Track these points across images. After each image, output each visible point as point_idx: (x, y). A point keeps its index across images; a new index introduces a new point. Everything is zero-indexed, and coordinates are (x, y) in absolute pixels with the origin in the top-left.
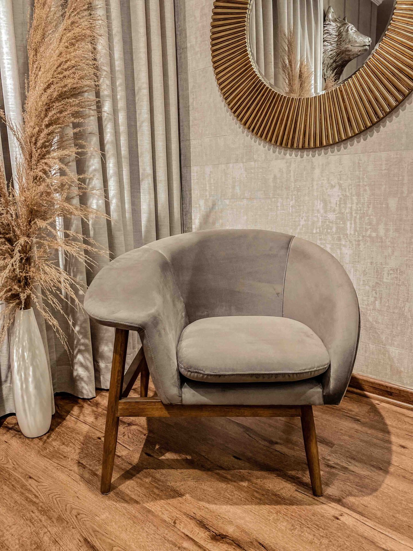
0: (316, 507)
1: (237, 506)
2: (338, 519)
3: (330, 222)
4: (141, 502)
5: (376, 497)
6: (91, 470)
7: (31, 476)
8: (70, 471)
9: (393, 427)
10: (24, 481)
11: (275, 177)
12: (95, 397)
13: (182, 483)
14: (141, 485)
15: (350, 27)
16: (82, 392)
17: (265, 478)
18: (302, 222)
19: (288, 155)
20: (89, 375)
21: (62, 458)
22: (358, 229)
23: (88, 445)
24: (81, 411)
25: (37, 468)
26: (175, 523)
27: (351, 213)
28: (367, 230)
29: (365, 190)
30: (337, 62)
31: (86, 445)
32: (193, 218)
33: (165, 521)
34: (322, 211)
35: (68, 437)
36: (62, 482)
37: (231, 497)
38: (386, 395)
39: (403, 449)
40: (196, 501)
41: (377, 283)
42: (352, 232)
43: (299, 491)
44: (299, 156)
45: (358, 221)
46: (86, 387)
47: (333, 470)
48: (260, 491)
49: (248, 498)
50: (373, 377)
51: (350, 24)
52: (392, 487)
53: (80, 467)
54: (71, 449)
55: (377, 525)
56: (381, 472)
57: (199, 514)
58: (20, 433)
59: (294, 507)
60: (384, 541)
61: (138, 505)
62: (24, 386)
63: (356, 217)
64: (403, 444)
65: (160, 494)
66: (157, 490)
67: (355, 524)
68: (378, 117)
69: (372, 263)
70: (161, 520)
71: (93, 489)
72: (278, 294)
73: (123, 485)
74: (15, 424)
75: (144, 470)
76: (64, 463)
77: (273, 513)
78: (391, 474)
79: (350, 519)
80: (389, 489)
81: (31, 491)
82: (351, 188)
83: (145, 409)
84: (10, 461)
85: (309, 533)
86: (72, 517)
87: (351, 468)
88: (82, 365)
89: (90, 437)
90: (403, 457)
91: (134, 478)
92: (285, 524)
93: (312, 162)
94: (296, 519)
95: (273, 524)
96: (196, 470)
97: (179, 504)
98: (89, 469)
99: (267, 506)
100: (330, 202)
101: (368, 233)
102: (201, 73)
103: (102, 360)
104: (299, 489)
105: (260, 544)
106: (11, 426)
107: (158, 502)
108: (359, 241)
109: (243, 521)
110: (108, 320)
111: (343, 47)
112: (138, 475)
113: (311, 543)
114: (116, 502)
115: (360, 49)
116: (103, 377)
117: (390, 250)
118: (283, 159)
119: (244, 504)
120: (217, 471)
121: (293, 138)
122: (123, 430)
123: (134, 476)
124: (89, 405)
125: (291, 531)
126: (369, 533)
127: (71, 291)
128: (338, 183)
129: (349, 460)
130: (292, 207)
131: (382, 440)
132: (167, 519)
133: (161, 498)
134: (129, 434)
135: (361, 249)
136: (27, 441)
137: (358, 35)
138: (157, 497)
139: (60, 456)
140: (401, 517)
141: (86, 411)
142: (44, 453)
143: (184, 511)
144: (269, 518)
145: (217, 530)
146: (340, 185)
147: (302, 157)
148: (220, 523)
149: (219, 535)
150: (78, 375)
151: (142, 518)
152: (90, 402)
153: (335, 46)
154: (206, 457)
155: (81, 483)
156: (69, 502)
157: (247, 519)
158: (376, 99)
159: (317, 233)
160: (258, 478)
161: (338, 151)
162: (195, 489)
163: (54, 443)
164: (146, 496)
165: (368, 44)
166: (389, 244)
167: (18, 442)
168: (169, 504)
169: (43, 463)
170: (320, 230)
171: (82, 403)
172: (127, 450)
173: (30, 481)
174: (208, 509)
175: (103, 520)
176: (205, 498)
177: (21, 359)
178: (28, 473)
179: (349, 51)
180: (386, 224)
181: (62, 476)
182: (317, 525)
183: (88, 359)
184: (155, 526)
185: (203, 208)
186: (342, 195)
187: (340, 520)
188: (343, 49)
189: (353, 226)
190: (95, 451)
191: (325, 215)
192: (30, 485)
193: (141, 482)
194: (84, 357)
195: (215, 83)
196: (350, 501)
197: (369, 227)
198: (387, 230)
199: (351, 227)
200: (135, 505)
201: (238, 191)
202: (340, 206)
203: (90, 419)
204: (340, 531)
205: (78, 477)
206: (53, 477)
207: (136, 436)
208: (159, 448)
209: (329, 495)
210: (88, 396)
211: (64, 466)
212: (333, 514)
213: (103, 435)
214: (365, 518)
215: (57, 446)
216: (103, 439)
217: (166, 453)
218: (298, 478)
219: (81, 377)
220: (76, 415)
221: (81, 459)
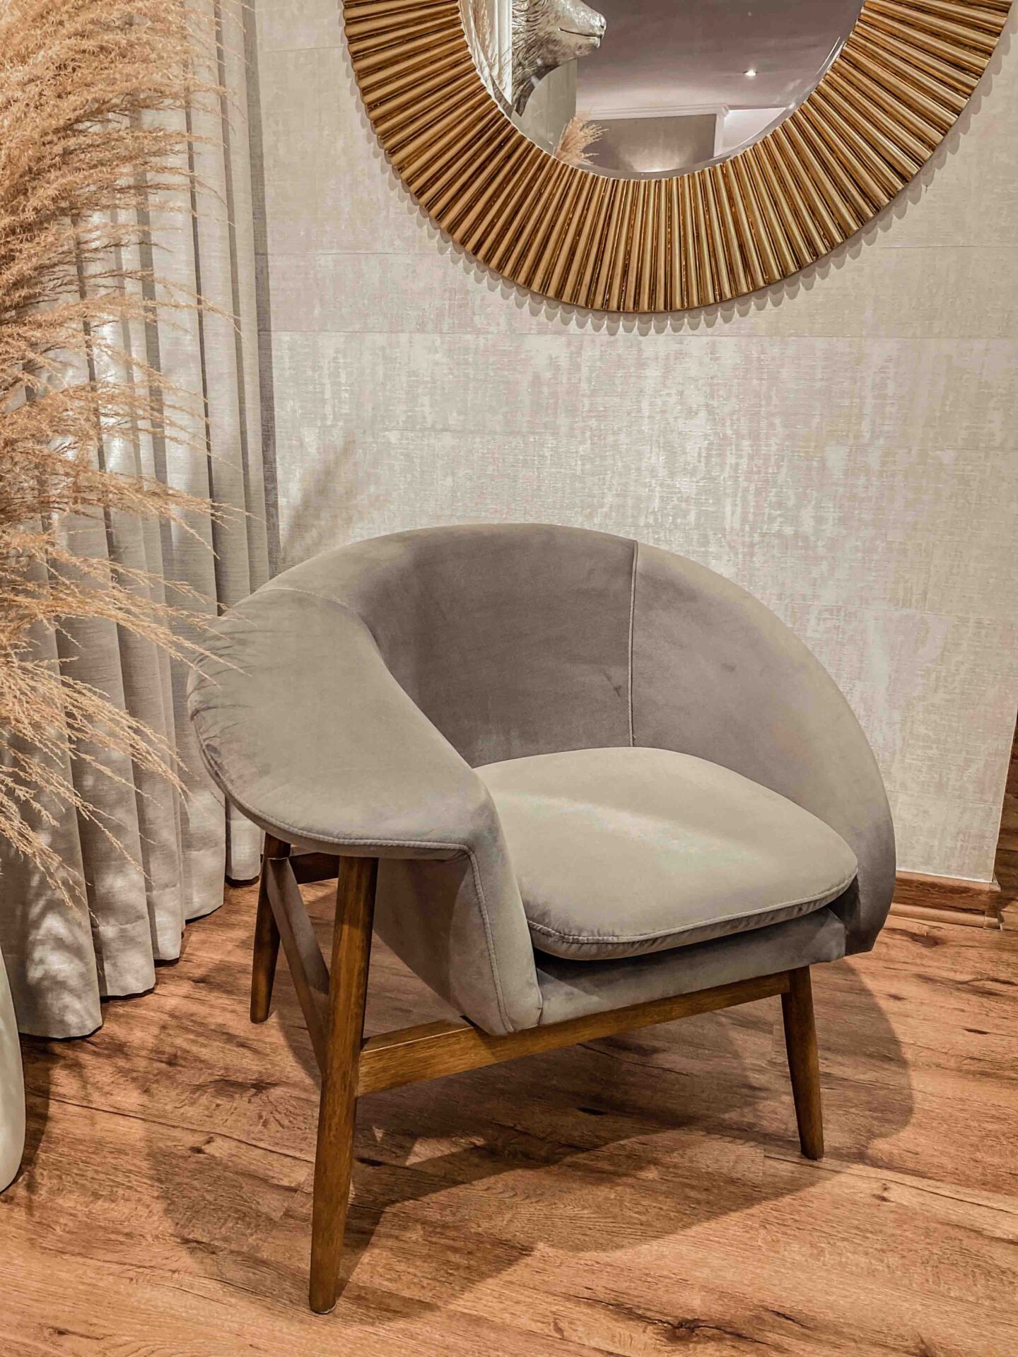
0: (828, 1184)
1: (672, 1237)
2: (884, 1199)
3: (681, 499)
4: (440, 1304)
5: (920, 1126)
6: (239, 1253)
7: (62, 1326)
8: (176, 1275)
10: (50, 1350)
11: (537, 381)
12: (100, 1028)
13: (508, 1216)
14: (406, 1254)
16: (62, 1022)
17: (685, 1146)
19: (573, 323)
21: (122, 1243)
22: (751, 517)
23: (177, 1179)
25: (64, 1297)
26: (559, 1330)
27: (736, 478)
28: (772, 519)
29: (772, 425)
30: (528, 66)
31: (169, 1180)
33: (531, 1334)
34: (662, 473)
35: (97, 1172)
36: (173, 1316)
37: (643, 1218)
39: (898, 1003)
40: (571, 1254)
42: (737, 526)
43: (773, 1156)
45: (751, 498)
46: (77, 1005)
48: (694, 1182)
49: (681, 1208)
52: (932, 1095)
53: (200, 1254)
54: (132, 1205)
55: (960, 1188)
57: (601, 1285)
60: (992, 1222)
61: (438, 1313)
63: (746, 490)
64: (893, 991)
65: (473, 1263)
66: (457, 1256)
67: (921, 1200)
68: (815, 254)
70: (520, 1334)
71: (279, 1306)
72: (617, 689)
73: (357, 1270)
75: (388, 1209)
76: (138, 1254)
77: (757, 1229)
78: (914, 1066)
79: (907, 1191)
80: (931, 1101)
82: (738, 420)
85: (855, 1253)
88: (59, 943)
89: (167, 1155)
90: (910, 1020)
91: (374, 1239)
92: (795, 1247)
93: (640, 350)
94: (809, 1227)
95: (772, 1254)
96: (520, 1171)
97: (537, 1276)
98: (232, 1252)
99: (735, 1216)
100: (684, 452)
101: (776, 526)
104: (770, 1151)
105: (778, 1314)
107: (480, 1286)
109: (706, 1271)
111: (541, 29)
112: (380, 1229)
113: (872, 1273)
114: (373, 1324)
115: (582, 41)
116: (114, 965)
117: (824, 566)
118: (562, 333)
120: (568, 1159)
121: (595, 280)
122: (251, 1107)
123: (371, 1233)
124: (95, 1053)
125: (819, 1260)
126: (958, 1213)
128: (707, 405)
130: (583, 458)
131: (851, 990)
132: (536, 1327)
133: (483, 1276)
134: (278, 1116)
135: (757, 565)
137: (576, 5)
138: (473, 1276)
139: (113, 1237)
140: (989, 1159)
141: (98, 1078)
142: (49, 1241)
143: (559, 1290)
144: (755, 1243)
145: (666, 1315)
146: (710, 410)
147: (612, 332)
148: (660, 1293)
149: (681, 1325)
150: (46, 976)
151: (468, 1345)
152: (92, 1044)
153: (524, 23)
154: (519, 1128)
155: (233, 1300)
157: (716, 1263)
160: (673, 1151)
161: (709, 325)
162: (549, 1223)
163: (68, 1202)
164: (440, 1281)
165: (598, 33)
166: (821, 551)
168: (512, 1283)
171: (70, 1053)
173: (68, 1342)
174: (612, 1266)
176: (587, 1239)
178: (43, 1321)
179: (555, 42)
180: (818, 507)
181: (161, 1298)
182: (857, 1228)
183: (79, 925)
185: (313, 451)
186: (715, 434)
187: (889, 1201)
188: (541, 34)
189: (739, 510)
190: (208, 1191)
191: (669, 482)
193: (401, 1244)
194: (67, 920)
195: (354, 101)
196: (880, 1150)
197: (779, 512)
198: (819, 520)
199: (733, 513)
200: (428, 1315)
201: (427, 410)
202: (708, 464)
203: (130, 1098)
204: (905, 1227)
205: (213, 1285)
206: (134, 1310)
207: (301, 1118)
208: (386, 1134)
209: (836, 1149)
210: (83, 1027)
211: (148, 1265)
212: (868, 1191)
213: (203, 1138)
214: (931, 1182)
215: (79, 1207)
216: (208, 1149)
217: (413, 1144)
218: (751, 1126)
219: (60, 978)
220: (74, 1097)
221: (184, 1227)
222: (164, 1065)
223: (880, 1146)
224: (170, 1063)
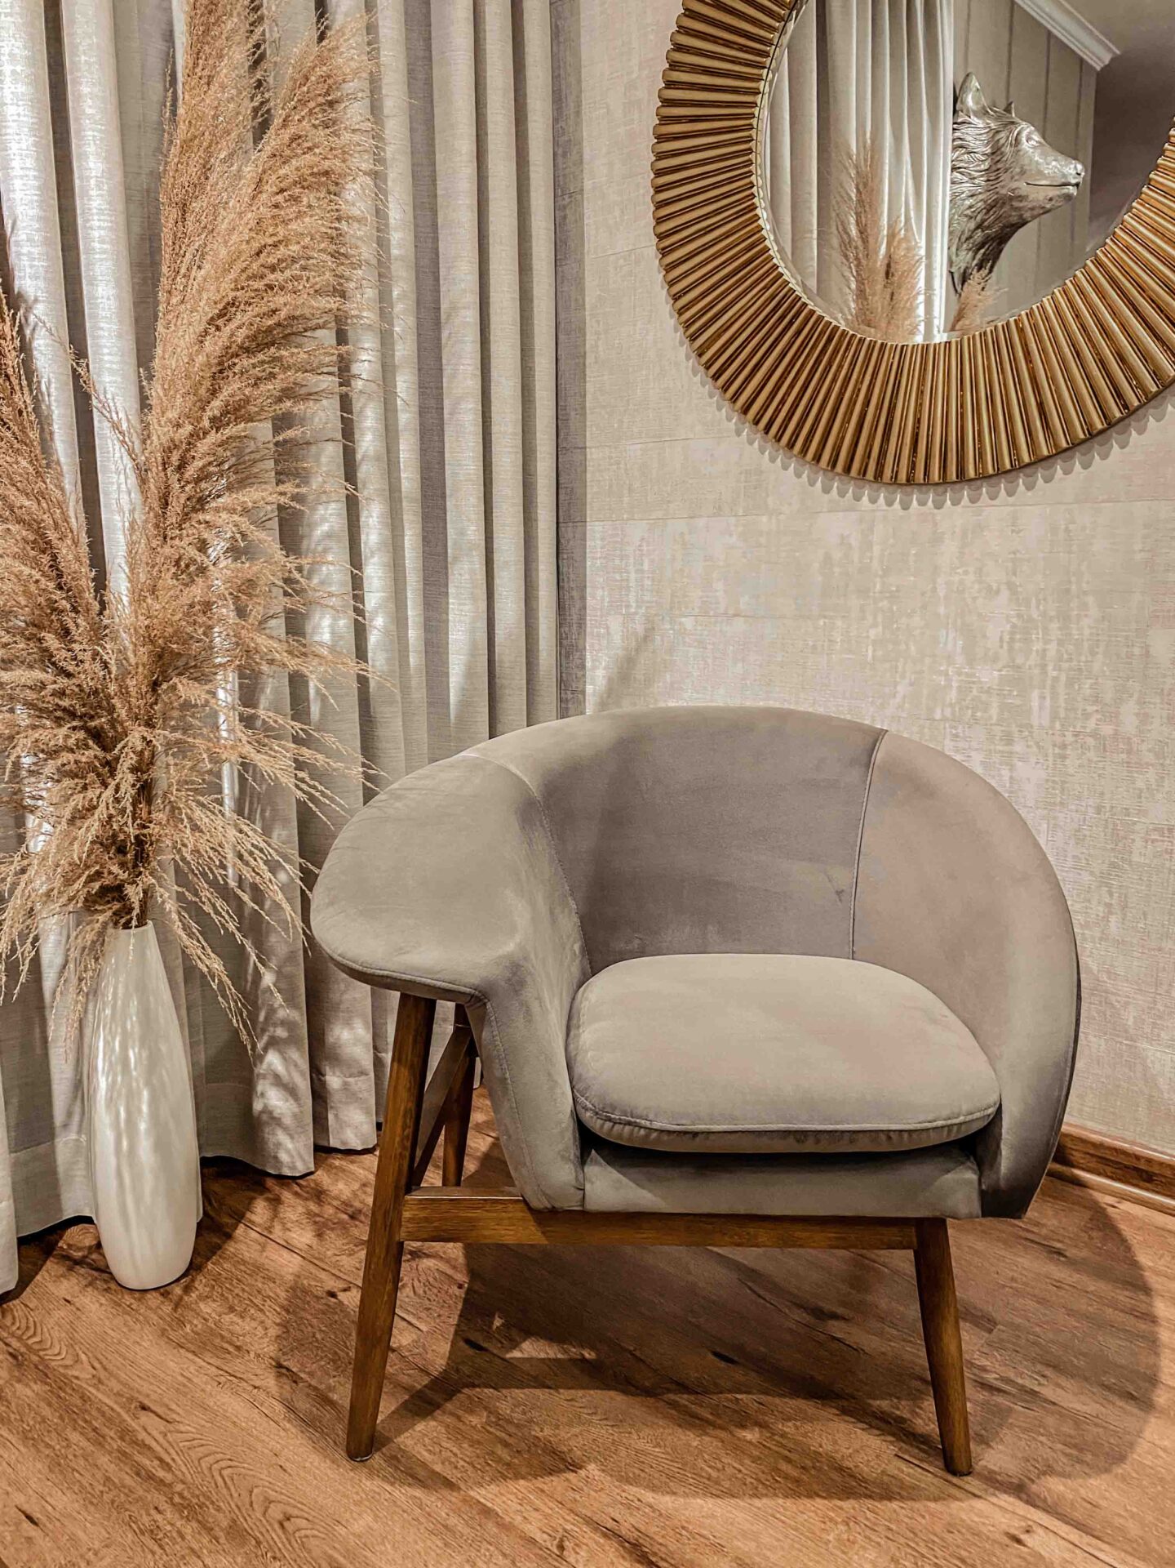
0: (955, 1505)
1: (733, 1501)
2: (1019, 1541)
3: (981, 690)
4: (462, 1486)
5: (1124, 1479)
6: (315, 1389)
7: (146, 1402)
8: (255, 1391)
9: (1157, 1273)
10: (128, 1419)
11: (828, 559)
12: (312, 1173)
13: (576, 1430)
14: (457, 1434)
15: (1024, 134)
16: (276, 1158)
17: (808, 1419)
18: (901, 689)
19: (865, 499)
20: (296, 1110)
21: (229, 1353)
22: (1062, 715)
23: (303, 1314)
24: (275, 1215)
25: (162, 1381)
26: (561, 1547)
27: (1043, 667)
28: (1087, 716)
29: (1084, 606)
30: (988, 227)
31: (294, 1313)
32: (588, 664)
33: (533, 1541)
34: (960, 659)
35: (243, 1290)
36: (234, 1423)
37: (714, 1474)
38: (1135, 1182)
40: (617, 1483)
41: (1113, 865)
42: (1046, 722)
43: (907, 1457)
44: (897, 505)
45: (1061, 689)
46: (290, 1146)
47: (999, 1399)
48: (796, 1457)
49: (762, 1477)
50: (1098, 1127)
51: (1024, 124)
52: (1164, 1450)
53: (284, 1380)
54: (254, 1324)
56: (1131, 1408)
57: (629, 1523)
58: (105, 1276)
59: (895, 1505)
61: (455, 1494)
62: (125, 1144)
63: (1056, 679)
65: (516, 1461)
66: (505, 1450)
67: (1067, 1556)
68: (1126, 406)
69: (1099, 809)
70: (521, 1537)
71: (322, 1444)
72: (839, 893)
73: (407, 1434)
74: (90, 1248)
75: (466, 1391)
76: (237, 1366)
77: (836, 1523)
78: (1161, 1412)
79: (1053, 1541)
80: (1157, 1457)
81: (149, 1448)
82: (1045, 599)
83: (479, 1220)
84: (83, 1357)
86: (271, 1525)
87: (1048, 1391)
88: (278, 1081)
89: (305, 1291)
91: (437, 1412)
92: (871, 1554)
93: (935, 524)
94: (902, 1540)
95: (838, 1553)
96: (612, 1393)
97: (571, 1494)
98: (310, 1385)
99: (819, 1503)
100: (984, 636)
101: (1091, 725)
102: (621, 262)
103: (332, 1067)
104: (906, 1452)
106: (78, 1255)
107: (510, 1485)
108: (1064, 746)
109: (753, 1545)
110: (386, 973)
111: (1003, 187)
112: (449, 1406)
114: (392, 1484)
115: (1053, 192)
116: (336, 1116)
117: (1151, 775)
118: (854, 510)
119: (755, 1496)
120: (672, 1396)
121: (883, 453)
123: (438, 1406)
124: (296, 1194)
127: (270, 881)
128: (1008, 583)
129: (1039, 1367)
130: (874, 642)
131: (1131, 1312)
132: (540, 1537)
133: (518, 1476)
134: (416, 1283)
135: (1071, 770)
136: (128, 1299)
137: (1044, 155)
138: (509, 1472)
139: (226, 1345)
141: (288, 1215)
142: (176, 1334)
143: (584, 1511)
144: (824, 1536)
146: (1013, 590)
147: (905, 506)
148: (687, 1548)
150: (266, 1110)
151: (466, 1531)
152: (300, 1186)
153: (983, 183)
154: (638, 1353)
155: (288, 1426)
156: (260, 1483)
157: (766, 1539)
158: (1121, 358)
159: (944, 719)
160: (789, 1420)
161: (1010, 494)
162: (613, 1449)
163: (206, 1308)
164: (474, 1467)
165: (1074, 181)
166: (1149, 757)
167: (103, 1301)
168: (543, 1491)
169: (176, 1364)
170: (953, 713)
171: (277, 1189)
172: (412, 1329)
173: (146, 1418)
174: (651, 1507)
175: (359, 1536)
176: (643, 1475)
177: (119, 1068)
178: (136, 1395)
179: (1021, 198)
180: (1141, 702)
181: (233, 1405)
182: (963, 1561)
183: (296, 1065)
184: (505, 1555)
185: (617, 638)
186: (1019, 616)
187: (1024, 1545)
188: (1004, 191)
189: (1048, 702)
190: (321, 1330)
191: (968, 670)
192: (146, 1430)
193: (459, 1425)
194: (285, 1059)
195: (662, 294)
196: (1049, 1490)
197: (1095, 708)
198: (1144, 718)
199: (1041, 708)
200: (446, 1492)
201: (720, 594)
202: (1011, 649)
203: (303, 1237)
205: (279, 1407)
206: (205, 1408)
207: (435, 1291)
208: (503, 1325)
209: (991, 1472)
210: (294, 1168)
211: (239, 1375)
212: (1004, 1527)
213: (342, 1285)
214: (1095, 1541)
215: (214, 1315)
216: (342, 1296)
217: (524, 1340)
218: (902, 1420)
219: (276, 1114)
220: (260, 1225)
221: (284, 1354)
222: (345, 1217)
223: (1054, 1486)
224: (352, 1217)
